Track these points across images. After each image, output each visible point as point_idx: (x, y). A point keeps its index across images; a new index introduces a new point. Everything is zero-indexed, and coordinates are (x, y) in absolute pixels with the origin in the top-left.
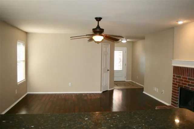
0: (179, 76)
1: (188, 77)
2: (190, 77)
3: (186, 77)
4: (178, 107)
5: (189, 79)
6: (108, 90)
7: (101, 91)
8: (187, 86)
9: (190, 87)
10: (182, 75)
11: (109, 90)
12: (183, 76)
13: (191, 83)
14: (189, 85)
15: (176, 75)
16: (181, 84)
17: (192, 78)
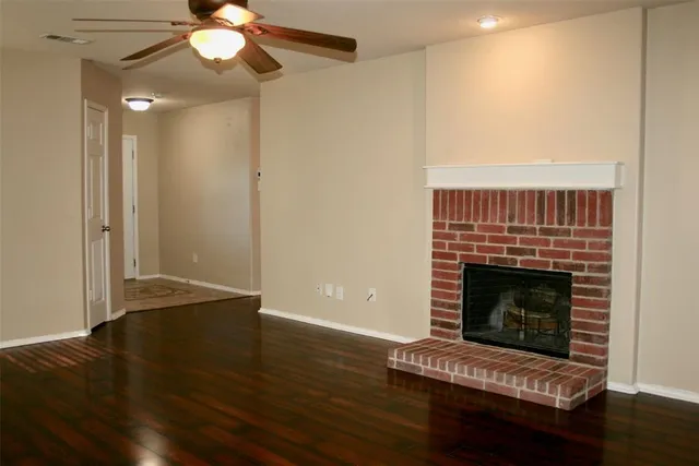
0: (463, 222)
1: (507, 224)
2: (516, 224)
3: (498, 223)
4: (460, 340)
5: (511, 230)
6: (108, 319)
7: (86, 327)
8: (505, 256)
9: (519, 258)
10: (475, 220)
11: (112, 321)
12: (485, 219)
13: (523, 241)
14: (511, 251)
15: (447, 222)
16: (475, 253)
17: (525, 225)
